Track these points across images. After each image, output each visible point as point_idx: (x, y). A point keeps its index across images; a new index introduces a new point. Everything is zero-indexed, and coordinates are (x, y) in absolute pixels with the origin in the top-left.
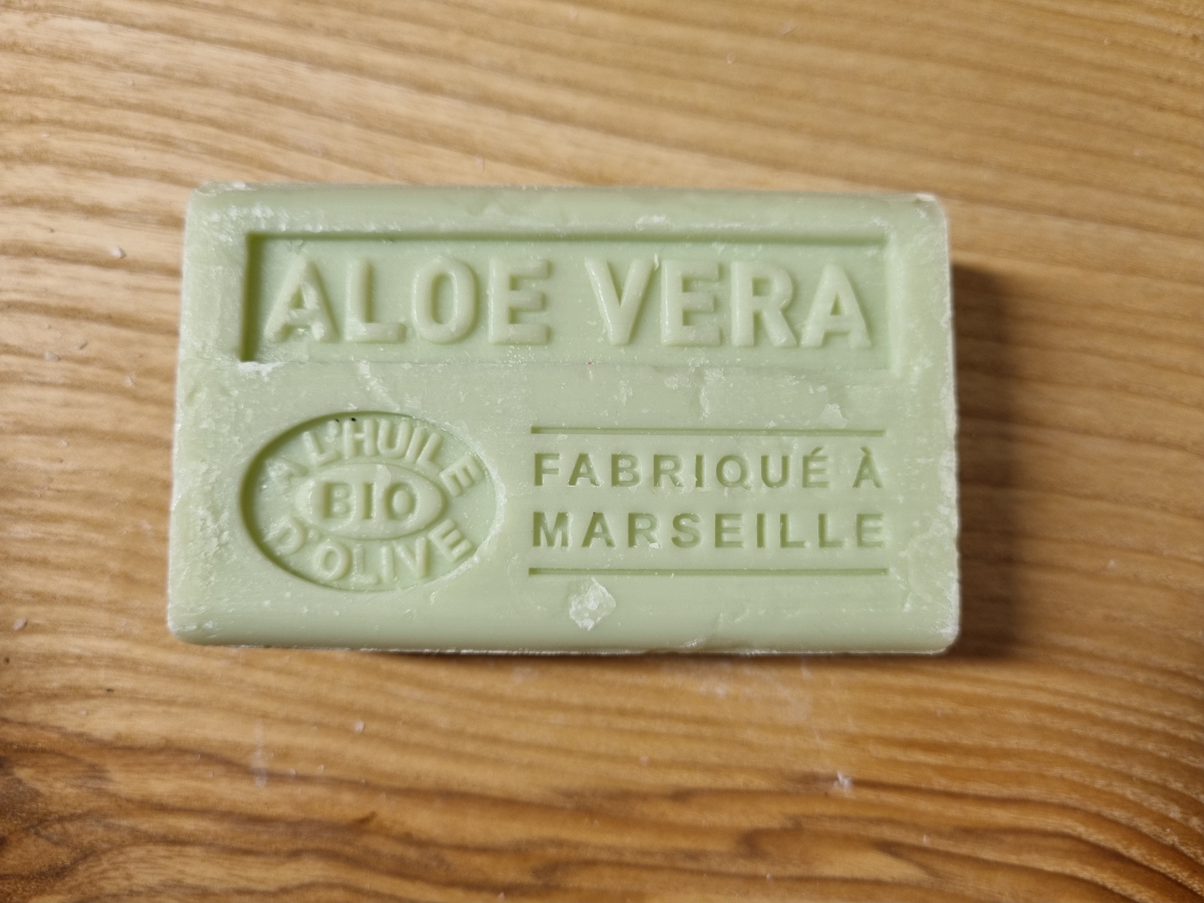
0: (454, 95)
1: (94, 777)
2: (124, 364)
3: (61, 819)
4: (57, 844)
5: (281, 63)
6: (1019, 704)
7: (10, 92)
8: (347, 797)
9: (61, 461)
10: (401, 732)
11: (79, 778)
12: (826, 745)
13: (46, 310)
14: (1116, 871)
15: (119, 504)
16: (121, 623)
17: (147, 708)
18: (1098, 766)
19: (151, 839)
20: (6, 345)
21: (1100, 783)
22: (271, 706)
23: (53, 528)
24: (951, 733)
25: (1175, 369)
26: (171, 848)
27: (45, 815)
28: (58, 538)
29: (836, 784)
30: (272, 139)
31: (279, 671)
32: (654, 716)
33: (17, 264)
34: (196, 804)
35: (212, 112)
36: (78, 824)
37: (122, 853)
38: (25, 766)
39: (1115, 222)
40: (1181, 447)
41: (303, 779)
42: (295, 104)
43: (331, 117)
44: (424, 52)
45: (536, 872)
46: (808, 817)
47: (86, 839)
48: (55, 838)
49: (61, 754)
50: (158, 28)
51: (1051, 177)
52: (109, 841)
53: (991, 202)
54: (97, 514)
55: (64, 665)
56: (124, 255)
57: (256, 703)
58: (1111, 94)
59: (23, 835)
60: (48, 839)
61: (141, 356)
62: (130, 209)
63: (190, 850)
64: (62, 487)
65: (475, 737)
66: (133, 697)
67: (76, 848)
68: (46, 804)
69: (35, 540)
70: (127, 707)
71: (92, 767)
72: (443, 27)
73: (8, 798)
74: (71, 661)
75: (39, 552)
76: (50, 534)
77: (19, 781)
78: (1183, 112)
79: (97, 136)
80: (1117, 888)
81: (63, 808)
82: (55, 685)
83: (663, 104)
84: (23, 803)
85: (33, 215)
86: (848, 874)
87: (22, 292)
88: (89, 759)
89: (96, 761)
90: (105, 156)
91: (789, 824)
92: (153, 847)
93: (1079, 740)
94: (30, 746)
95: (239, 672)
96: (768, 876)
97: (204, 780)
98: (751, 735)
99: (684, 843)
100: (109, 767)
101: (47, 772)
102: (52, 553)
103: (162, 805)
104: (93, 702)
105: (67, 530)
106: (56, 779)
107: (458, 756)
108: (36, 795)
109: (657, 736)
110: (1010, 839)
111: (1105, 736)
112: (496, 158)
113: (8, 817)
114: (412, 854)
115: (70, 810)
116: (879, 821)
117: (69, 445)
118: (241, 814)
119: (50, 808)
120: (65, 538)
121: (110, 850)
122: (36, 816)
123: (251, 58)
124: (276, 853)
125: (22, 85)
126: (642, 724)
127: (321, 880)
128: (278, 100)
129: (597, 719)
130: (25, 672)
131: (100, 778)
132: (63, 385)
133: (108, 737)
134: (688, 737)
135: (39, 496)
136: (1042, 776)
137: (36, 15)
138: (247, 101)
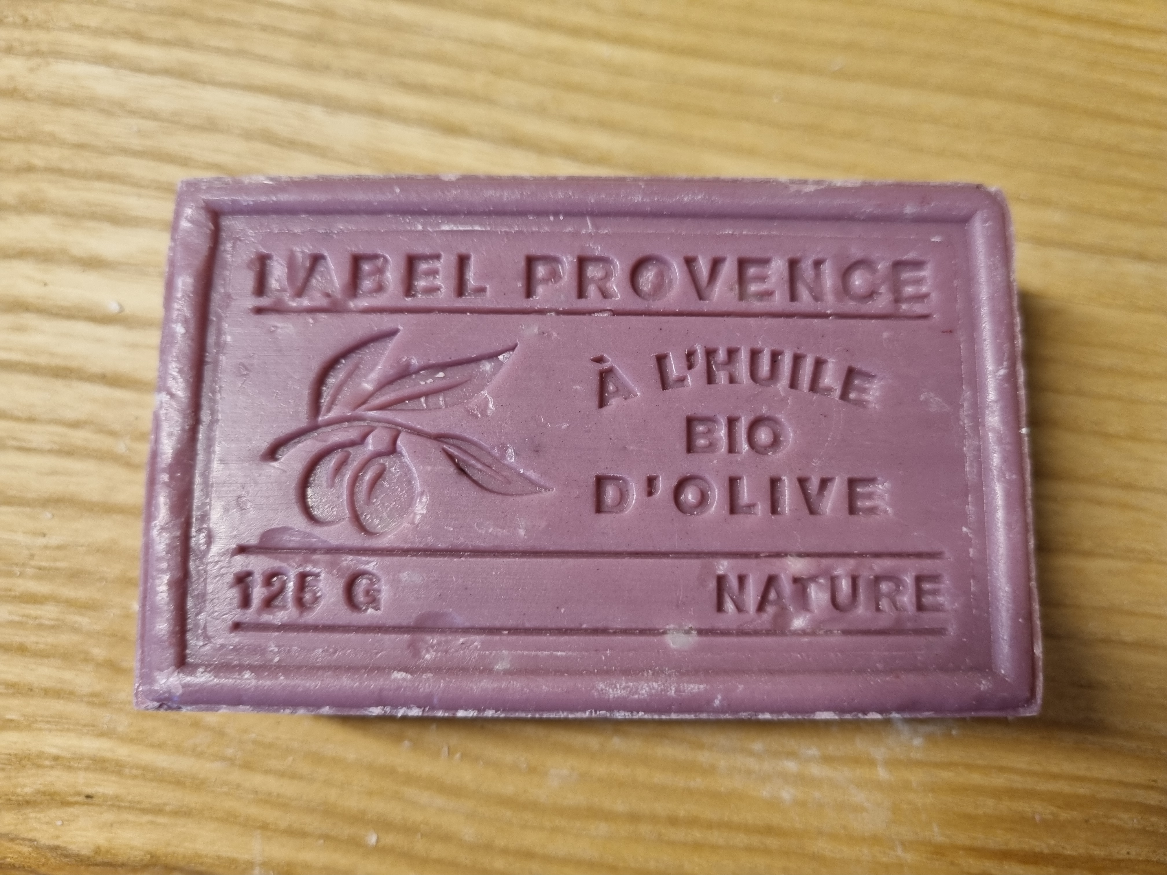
0: (481, 137)
2: (117, 427)
5: (296, 106)
6: (1127, 805)
9: (44, 535)
10: (420, 846)
12: (909, 857)
13: (35, 370)
15: (106, 582)
17: (130, 817)
23: (32, 610)
24: (1052, 842)
28: (37, 621)
31: (281, 774)
32: (710, 825)
50: (166, 72)
51: (1126, 218)
53: (1062, 245)
55: (39, 766)
56: (122, 310)
57: (255, 811)
61: (137, 418)
64: (44, 564)
65: (505, 852)
70: (109, 816)
74: (47, 763)
75: (17, 637)
76: (28, 616)
79: (98, 185)
82: (28, 790)
95: (236, 776)
98: (822, 846)
102: (30, 639)
104: (70, 810)
109: (715, 848)
117: (53, 517)
120: (46, 622)
125: (21, 132)
126: (697, 834)
129: (645, 829)
132: (50, 451)
133: (85, 852)
134: (750, 849)
135: (19, 573)
138: (259, 146)
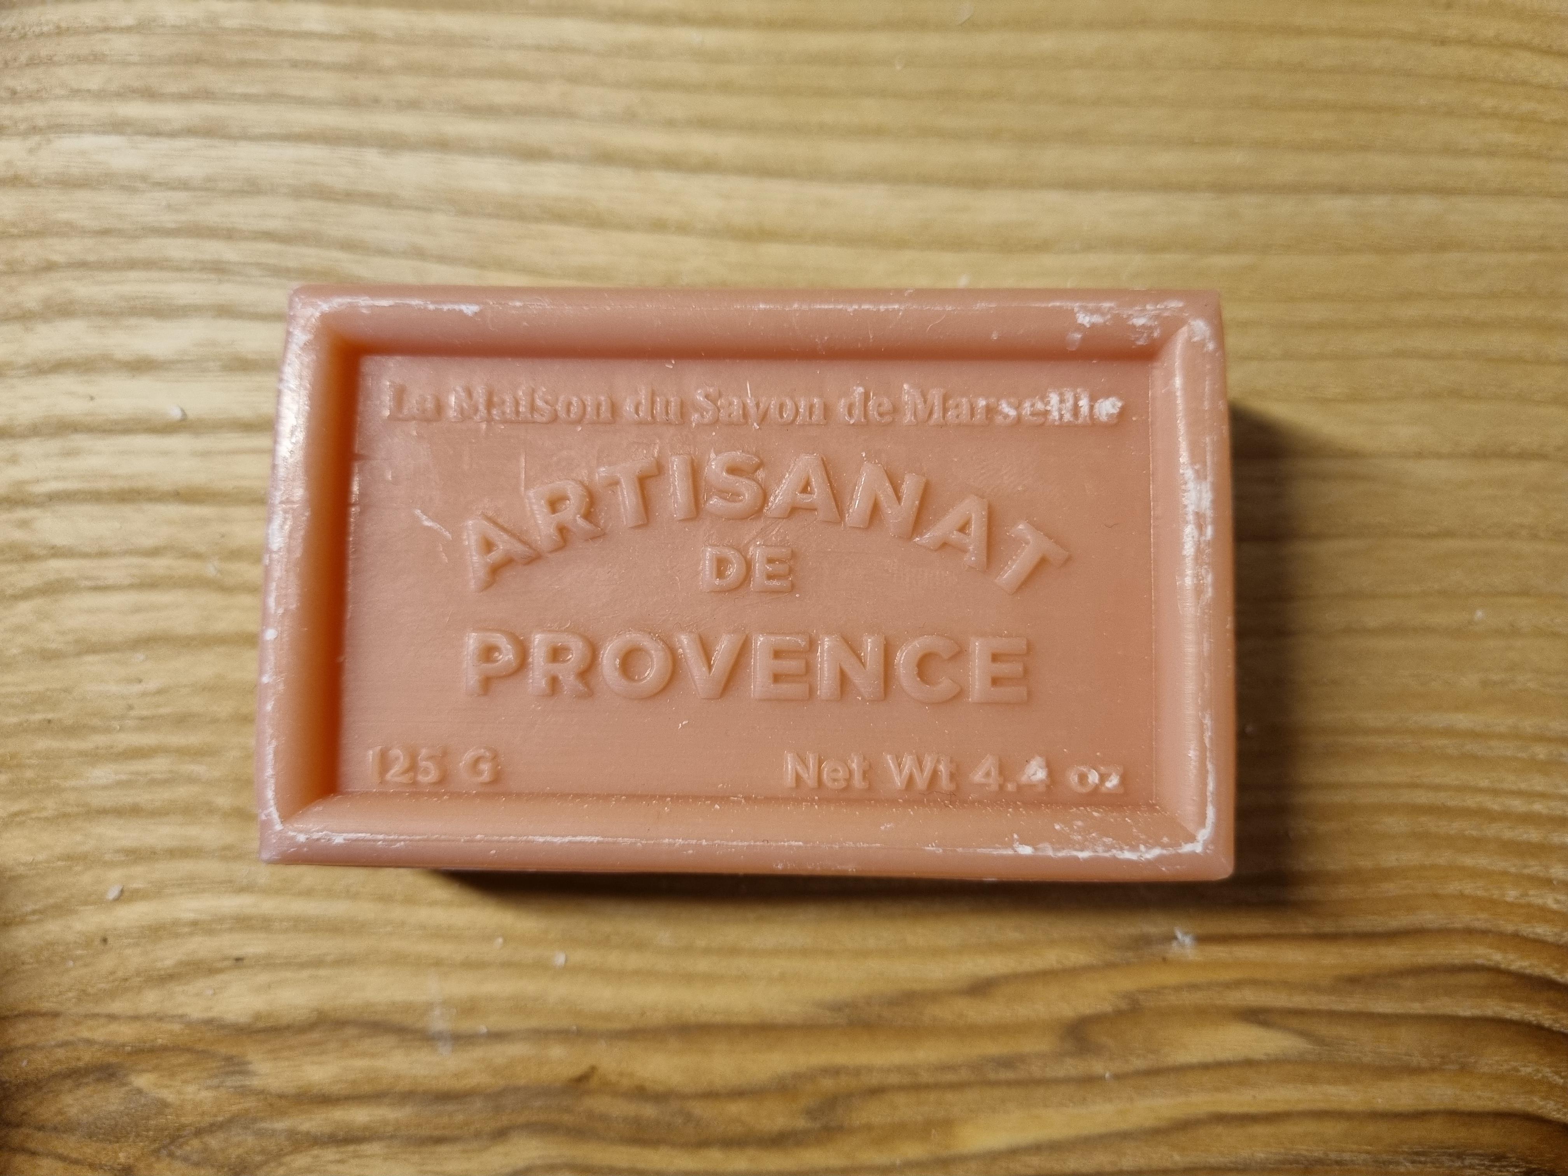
1: (233, 1073)
3: (199, 1132)
4: (197, 1164)
7: (19, 236)
8: (557, 1051)
11: (216, 1076)
14: (1553, 1004)
16: (241, 871)
18: (1505, 873)
19: (316, 1141)
20: (53, 547)
21: (1512, 894)
22: (445, 950)
25: (1518, 360)
26: (342, 1149)
27: (178, 1130)
29: (1174, 944)
30: (349, 246)
33: (54, 445)
34: (366, 1088)
35: (270, 225)
36: (221, 1135)
37: (281, 1164)
38: (144, 1071)
39: (1409, 190)
40: (1540, 456)
41: (498, 1036)
42: (370, 198)
43: (417, 208)
44: (520, 112)
45: (810, 1113)
46: (1146, 992)
47: (234, 1153)
48: (195, 1158)
49: (189, 1050)
52: (263, 1151)
54: (193, 739)
58: (1379, 34)
59: (153, 1159)
60: (186, 1159)
62: (186, 358)
63: (368, 1148)
66: (268, 963)
67: (223, 1167)
68: (177, 1116)
69: (120, 784)
71: (229, 1059)
72: (539, 78)
73: (127, 1115)
77: (139, 1091)
78: (1471, 41)
80: (1558, 1025)
81: (199, 1118)
83: (825, 130)
84: (148, 1118)
85: (65, 382)
86: (1209, 1059)
87: (64, 478)
88: (223, 1050)
89: (234, 1051)
90: (145, 297)
91: (1123, 1005)
92: (320, 1151)
93: (1477, 844)
94: (147, 1045)
96: (1107, 1075)
97: (373, 1055)
99: (994, 1048)
100: (249, 1058)
101: (172, 1075)
103: (324, 1095)
105: (159, 765)
106: (185, 1082)
107: (689, 978)
108: (163, 1105)
110: (1409, 982)
111: (1508, 834)
112: (627, 227)
113: (131, 1139)
114: (649, 1111)
115: (208, 1120)
116: (1237, 984)
118: (425, 1093)
119: (183, 1120)
121: (266, 1163)
122: (166, 1133)
123: (308, 151)
124: (477, 1135)
127: (538, 1162)
128: (349, 197)
130: (128, 951)
131: (241, 1073)
136: (1436, 896)
137: (37, 139)
